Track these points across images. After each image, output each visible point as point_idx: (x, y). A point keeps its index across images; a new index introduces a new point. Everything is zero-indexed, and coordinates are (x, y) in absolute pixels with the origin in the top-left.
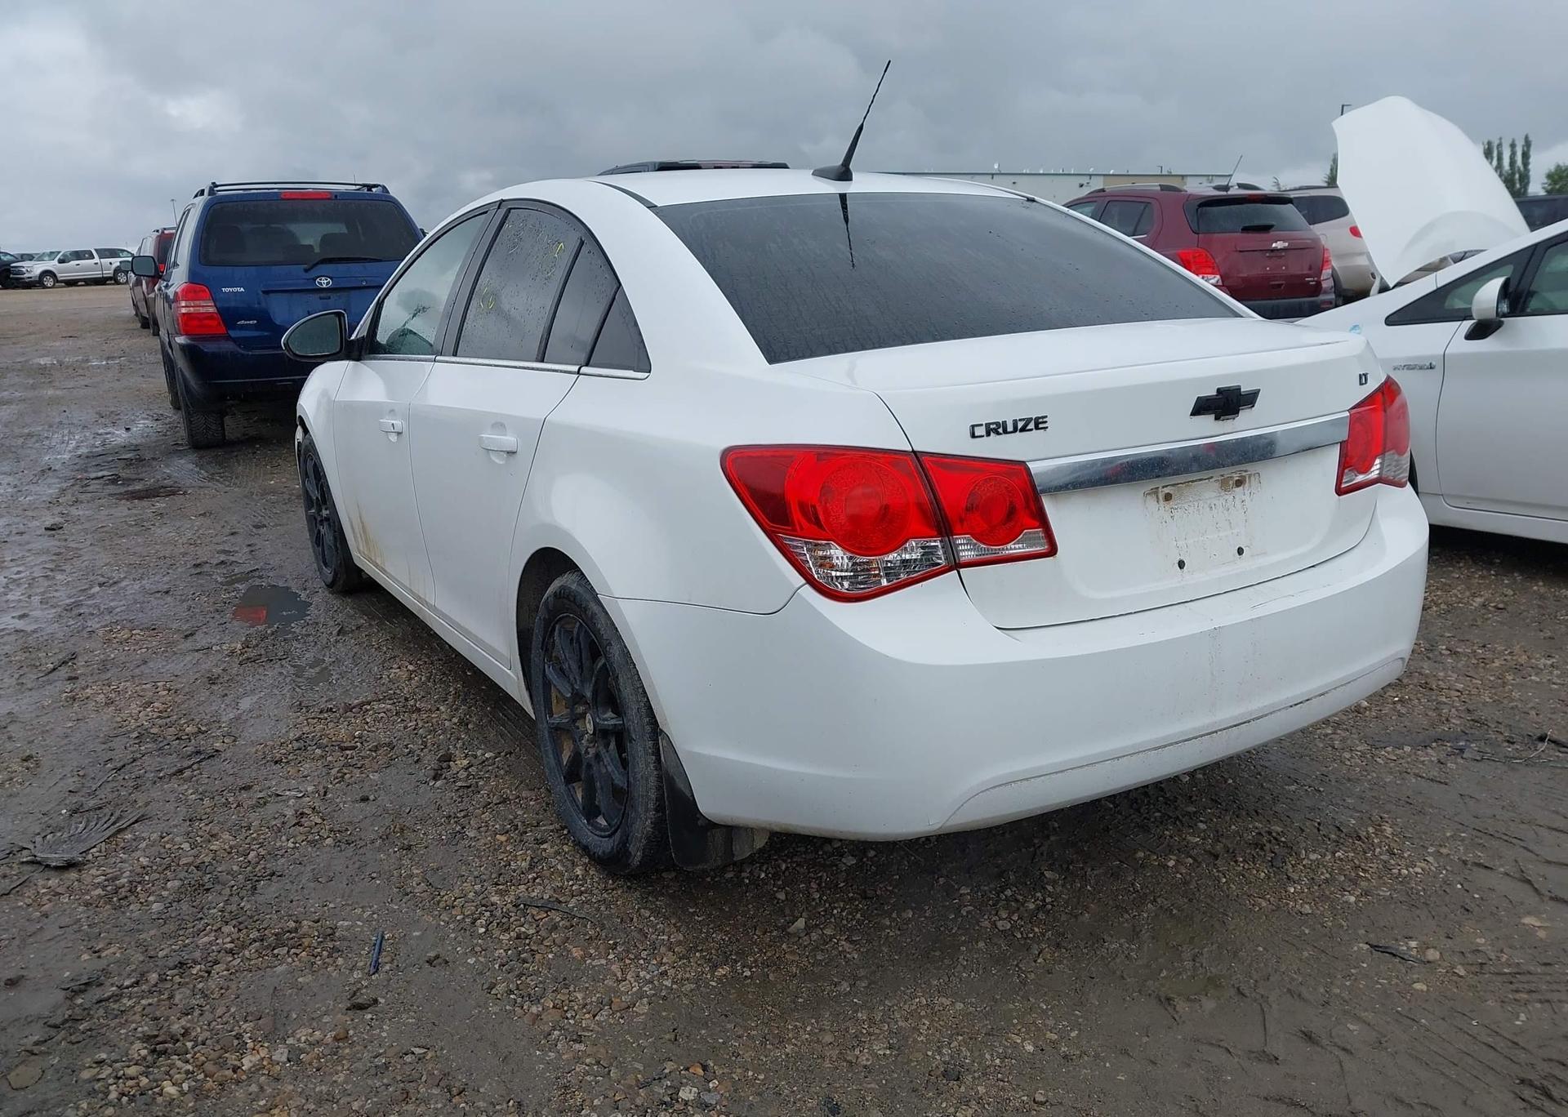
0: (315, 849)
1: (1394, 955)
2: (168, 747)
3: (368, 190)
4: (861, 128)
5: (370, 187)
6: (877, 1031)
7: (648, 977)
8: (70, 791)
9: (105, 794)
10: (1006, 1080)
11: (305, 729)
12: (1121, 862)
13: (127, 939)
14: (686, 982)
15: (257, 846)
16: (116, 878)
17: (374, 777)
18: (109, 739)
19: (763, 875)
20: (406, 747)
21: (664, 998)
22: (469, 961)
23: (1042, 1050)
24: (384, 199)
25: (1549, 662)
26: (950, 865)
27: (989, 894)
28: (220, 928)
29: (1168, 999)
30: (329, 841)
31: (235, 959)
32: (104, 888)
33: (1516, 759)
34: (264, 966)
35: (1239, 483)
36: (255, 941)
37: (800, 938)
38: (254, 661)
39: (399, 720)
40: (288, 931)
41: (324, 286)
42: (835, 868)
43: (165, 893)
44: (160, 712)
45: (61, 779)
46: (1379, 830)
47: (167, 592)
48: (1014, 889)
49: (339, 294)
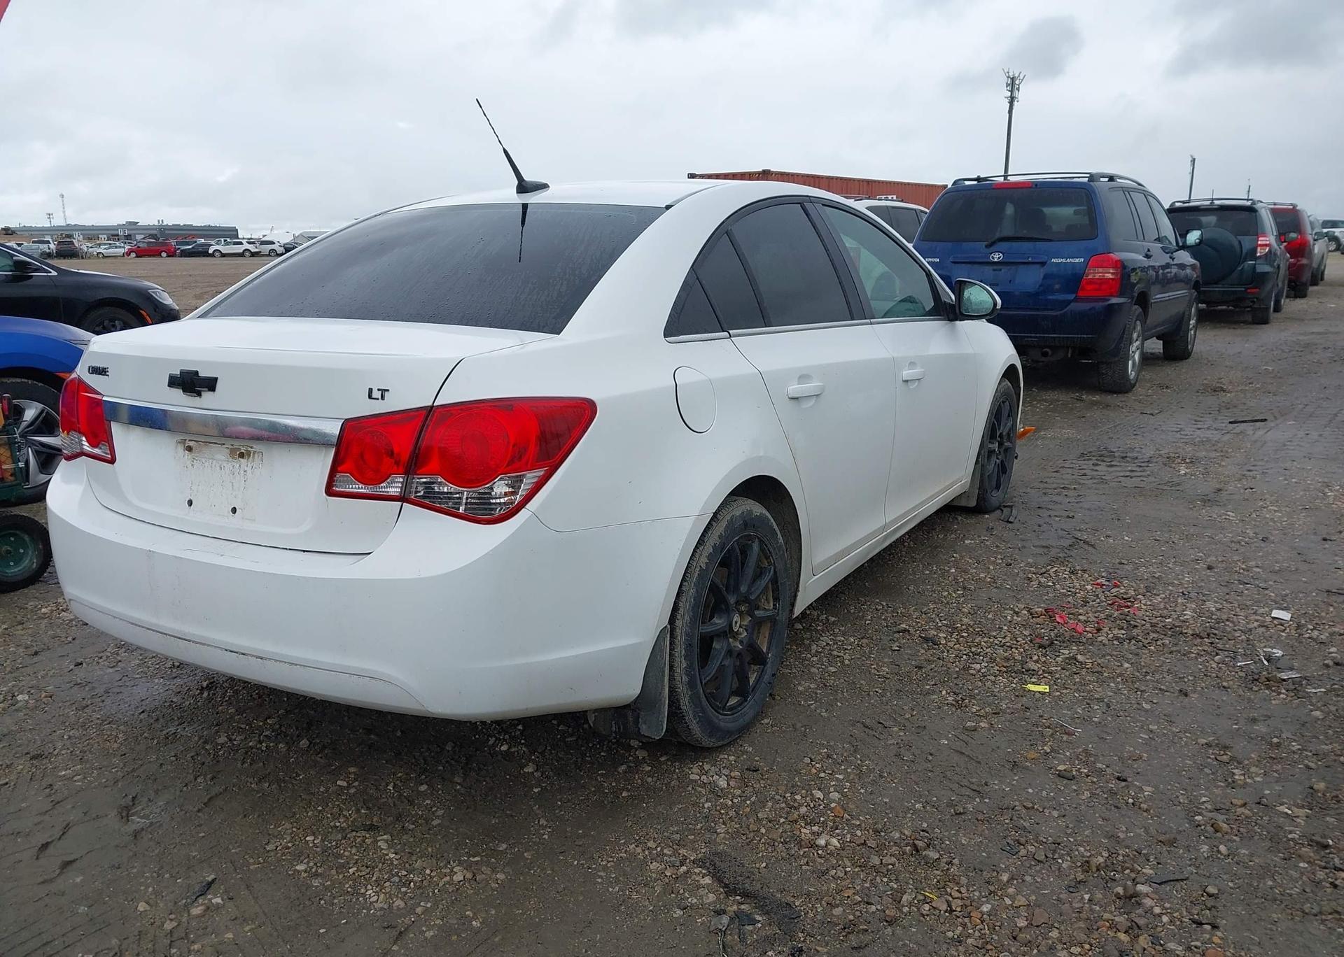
4: (506, 152)
35: (245, 455)
41: (996, 260)
49: (1009, 267)
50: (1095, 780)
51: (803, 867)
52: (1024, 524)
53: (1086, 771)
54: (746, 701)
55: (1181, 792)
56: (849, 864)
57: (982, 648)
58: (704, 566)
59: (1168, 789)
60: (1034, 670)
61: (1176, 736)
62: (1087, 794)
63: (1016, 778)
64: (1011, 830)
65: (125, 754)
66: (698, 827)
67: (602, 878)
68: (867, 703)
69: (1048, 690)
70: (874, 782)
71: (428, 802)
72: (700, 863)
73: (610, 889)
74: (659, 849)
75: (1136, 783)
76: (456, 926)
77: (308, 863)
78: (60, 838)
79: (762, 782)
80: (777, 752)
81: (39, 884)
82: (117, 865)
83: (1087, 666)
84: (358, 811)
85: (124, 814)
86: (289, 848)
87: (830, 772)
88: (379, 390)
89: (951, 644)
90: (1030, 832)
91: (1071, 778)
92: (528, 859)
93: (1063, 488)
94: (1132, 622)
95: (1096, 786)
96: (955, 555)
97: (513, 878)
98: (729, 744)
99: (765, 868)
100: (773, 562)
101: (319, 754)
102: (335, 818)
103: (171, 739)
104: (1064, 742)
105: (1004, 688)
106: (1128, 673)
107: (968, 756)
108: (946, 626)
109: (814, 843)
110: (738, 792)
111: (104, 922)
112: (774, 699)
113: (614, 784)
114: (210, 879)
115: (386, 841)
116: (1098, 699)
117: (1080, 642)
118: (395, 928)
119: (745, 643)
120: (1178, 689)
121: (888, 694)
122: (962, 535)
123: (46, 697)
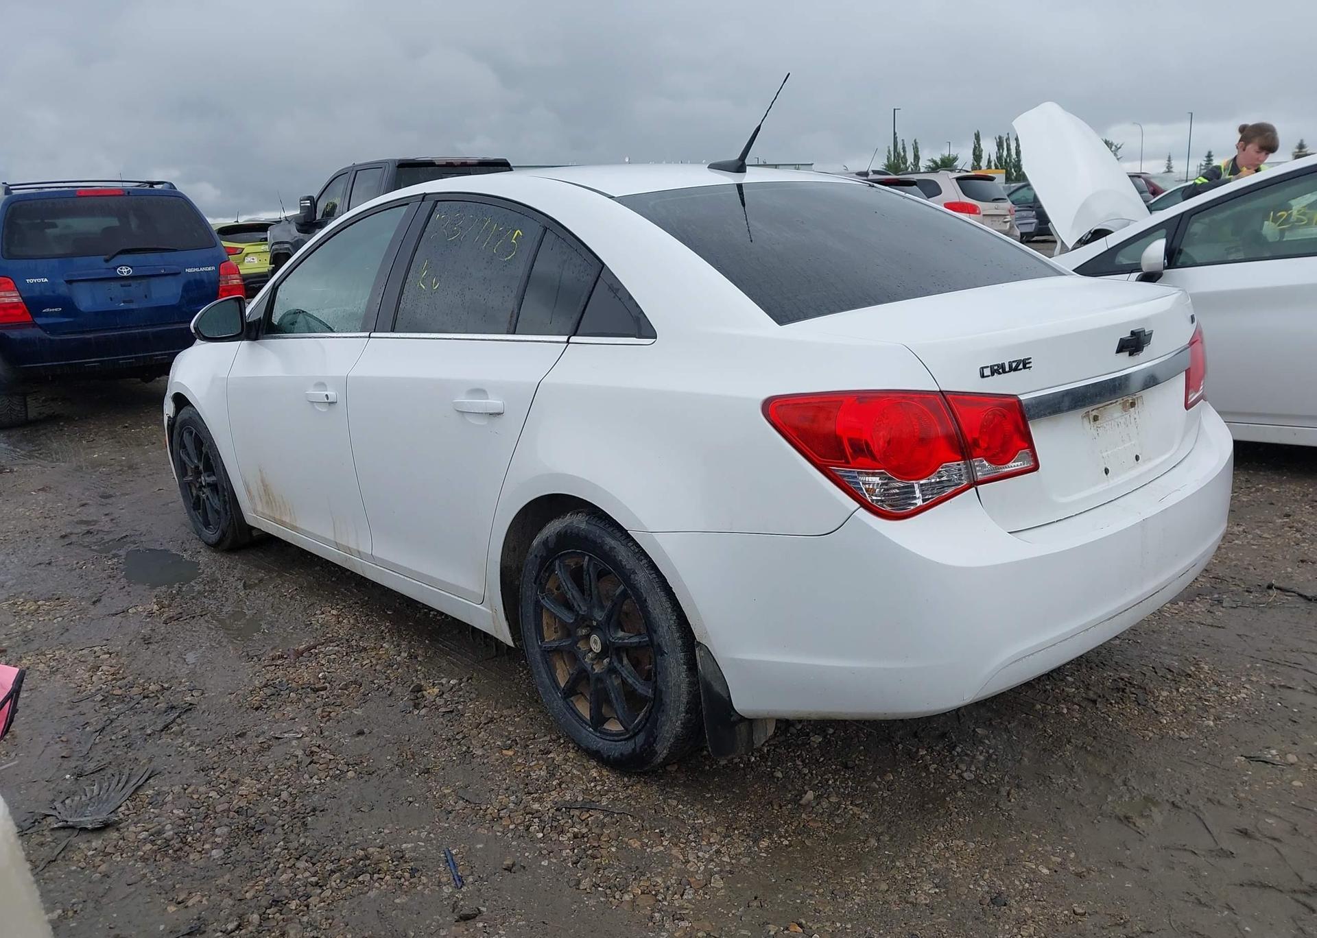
0: (341, 783)
1: (1266, 762)
2: (140, 706)
3: (150, 187)
4: (758, 129)
5: (152, 184)
6: (919, 875)
7: (707, 856)
8: (63, 757)
9: (98, 754)
10: (1042, 899)
11: (268, 676)
12: (1027, 714)
13: (205, 887)
14: (741, 857)
15: (286, 786)
16: (160, 833)
17: (358, 712)
18: (73, 704)
19: (753, 759)
20: (372, 682)
21: (731, 872)
22: (543, 863)
23: (1056, 871)
24: (173, 194)
25: (1241, 529)
26: (899, 733)
27: (943, 753)
28: (294, 864)
29: (1127, 818)
30: (350, 774)
31: (323, 890)
32: (152, 842)
33: (1261, 604)
34: (356, 893)
35: (1133, 405)
36: (335, 872)
37: (813, 808)
38: (177, 619)
39: (353, 659)
40: (361, 860)
41: (125, 274)
42: (808, 746)
43: (218, 840)
44: (113, 674)
45: (46, 747)
46: (1199, 669)
47: (49, 564)
48: (961, 746)
49: (139, 281)
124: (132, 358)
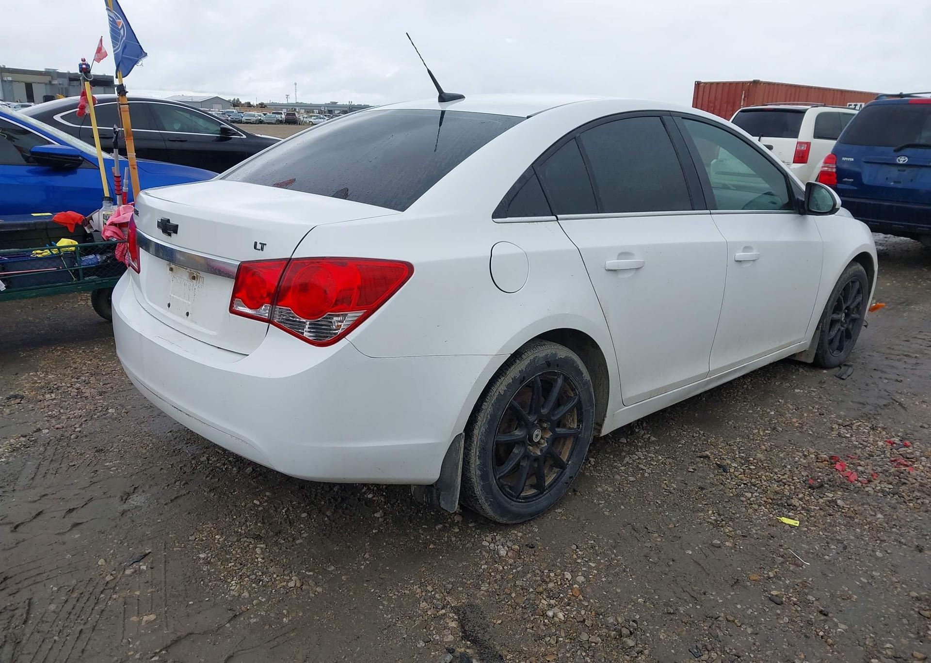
4: (429, 72)
41: (901, 162)
49: (912, 169)
50: (799, 609)
51: (528, 630)
52: (854, 381)
53: (795, 600)
54: (543, 493)
55: (871, 635)
56: (563, 635)
57: (761, 480)
58: (502, 392)
59: (861, 630)
60: (795, 506)
61: (893, 585)
62: (786, 619)
63: (732, 593)
64: (705, 635)
65: (146, 458)
66: (469, 582)
67: (384, 607)
68: (645, 510)
69: (798, 525)
70: (617, 574)
71: (302, 526)
72: (456, 610)
73: (385, 616)
74: (433, 593)
75: (834, 619)
76: (273, 619)
77: (208, 553)
78: (82, 507)
79: (533, 557)
80: (555, 536)
81: (56, 534)
82: (103, 531)
83: (843, 511)
84: (256, 524)
85: (124, 498)
86: (203, 540)
87: (587, 560)
88: (260, 243)
89: (737, 473)
90: (720, 641)
91: (780, 603)
92: (343, 581)
93: (906, 355)
94: (902, 480)
95: (798, 615)
96: (780, 400)
97: (327, 592)
98: (523, 523)
99: (500, 624)
100: (578, 393)
101: (254, 479)
102: (240, 526)
103: (177, 452)
104: (790, 571)
105: (762, 517)
106: (877, 523)
107: (702, 567)
108: (742, 458)
109: (546, 613)
110: (511, 561)
111: (75, 568)
112: (575, 494)
113: (428, 537)
114: (147, 552)
115: (261, 548)
116: (838, 540)
117: (848, 489)
118: (234, 611)
119: (543, 451)
120: (917, 544)
121: (665, 506)
122: (795, 385)
123: (124, 412)
124: (877, 222)
